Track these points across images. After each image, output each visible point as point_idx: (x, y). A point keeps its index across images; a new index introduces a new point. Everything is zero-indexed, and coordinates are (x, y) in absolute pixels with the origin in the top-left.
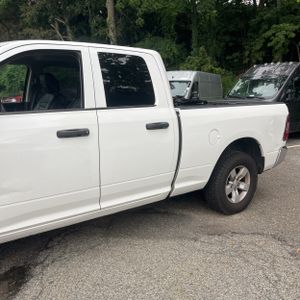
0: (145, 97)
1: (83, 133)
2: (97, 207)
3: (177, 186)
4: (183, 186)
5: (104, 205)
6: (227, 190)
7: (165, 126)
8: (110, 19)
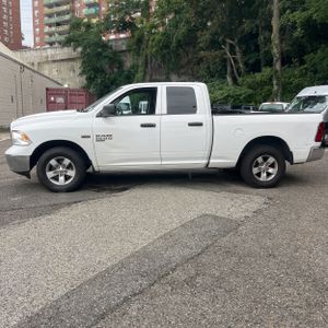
1: (152, 126)
3: (211, 161)
4: (216, 162)
6: (255, 170)
7: (201, 124)
8: (275, 36)
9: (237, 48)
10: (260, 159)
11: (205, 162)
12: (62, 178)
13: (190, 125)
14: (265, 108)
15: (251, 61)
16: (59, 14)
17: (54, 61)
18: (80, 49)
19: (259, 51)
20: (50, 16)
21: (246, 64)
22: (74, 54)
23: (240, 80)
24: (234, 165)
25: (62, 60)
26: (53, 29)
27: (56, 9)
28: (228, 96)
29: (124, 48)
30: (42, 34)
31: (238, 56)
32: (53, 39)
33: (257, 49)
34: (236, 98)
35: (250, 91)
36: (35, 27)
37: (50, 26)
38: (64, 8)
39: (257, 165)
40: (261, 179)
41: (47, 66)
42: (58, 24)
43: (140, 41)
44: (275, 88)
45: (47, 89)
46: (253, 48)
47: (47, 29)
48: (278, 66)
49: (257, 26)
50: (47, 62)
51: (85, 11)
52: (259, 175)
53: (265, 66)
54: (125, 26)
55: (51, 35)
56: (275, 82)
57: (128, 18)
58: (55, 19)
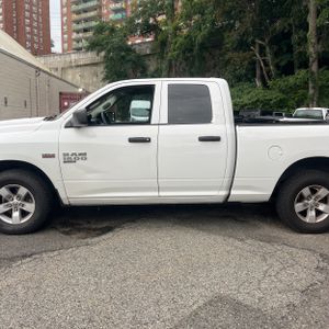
0: (204, 116)
1: (145, 141)
2: (156, 194)
3: (233, 192)
4: (238, 194)
5: (162, 194)
6: (299, 207)
7: (217, 139)
8: (311, 33)
9: (268, 49)
10: (306, 191)
11: (224, 193)
12: (16, 214)
13: (202, 139)
14: (300, 114)
15: (283, 63)
16: (86, 20)
17: (78, 66)
18: (103, 54)
19: (292, 52)
20: (78, 22)
21: (277, 66)
22: (98, 59)
23: (270, 83)
24: (267, 199)
25: (86, 65)
26: (81, 35)
27: (84, 15)
28: (258, 101)
29: (148, 52)
30: (70, 40)
31: (269, 58)
32: (80, 45)
33: (290, 50)
34: (266, 103)
35: (282, 96)
36: (63, 34)
37: (78, 32)
38: (92, 14)
39: (301, 198)
40: (307, 220)
41: (70, 72)
42: (85, 30)
43: (164, 44)
44: (311, 91)
45: (61, 94)
46: (285, 49)
47: (74, 35)
48: (314, 67)
49: (290, 25)
50: (71, 67)
51: (112, 16)
52: (304, 213)
53: (299, 68)
54: (148, 29)
55: (78, 41)
56: (311, 85)
57: (151, 21)
58: (82, 26)
